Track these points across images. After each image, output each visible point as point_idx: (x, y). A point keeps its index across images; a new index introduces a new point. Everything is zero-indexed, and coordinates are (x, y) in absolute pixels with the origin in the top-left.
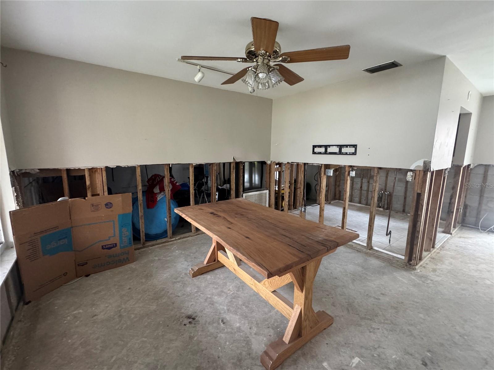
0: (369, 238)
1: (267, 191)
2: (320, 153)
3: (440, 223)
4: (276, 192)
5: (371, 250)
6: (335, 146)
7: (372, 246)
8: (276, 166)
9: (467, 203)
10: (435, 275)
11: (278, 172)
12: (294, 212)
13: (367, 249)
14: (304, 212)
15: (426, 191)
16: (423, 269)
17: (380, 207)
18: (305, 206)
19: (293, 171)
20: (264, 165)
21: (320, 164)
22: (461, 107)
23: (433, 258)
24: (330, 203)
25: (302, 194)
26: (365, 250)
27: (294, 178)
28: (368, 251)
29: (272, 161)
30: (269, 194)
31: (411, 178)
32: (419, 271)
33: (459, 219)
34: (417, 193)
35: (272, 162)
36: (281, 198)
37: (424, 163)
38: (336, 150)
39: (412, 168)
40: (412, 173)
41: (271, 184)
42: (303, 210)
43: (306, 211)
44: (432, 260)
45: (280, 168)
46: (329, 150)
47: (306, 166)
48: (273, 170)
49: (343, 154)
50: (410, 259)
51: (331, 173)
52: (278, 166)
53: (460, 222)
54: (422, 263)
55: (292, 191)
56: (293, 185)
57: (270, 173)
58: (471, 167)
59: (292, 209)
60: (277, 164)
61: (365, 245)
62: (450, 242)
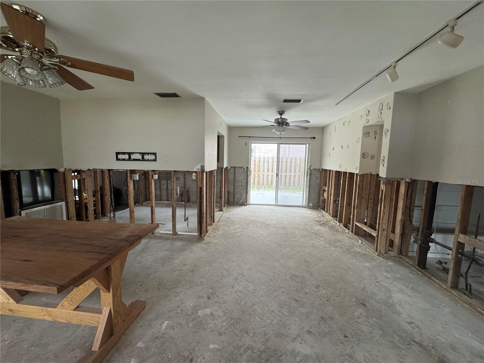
0: (174, 226)
1: (63, 203)
2: (124, 160)
3: (216, 205)
4: (77, 202)
5: (177, 235)
6: (138, 154)
7: (177, 232)
8: (73, 174)
9: (229, 190)
10: (215, 239)
11: (76, 181)
12: (103, 220)
13: (173, 236)
14: (113, 217)
15: (204, 186)
16: (209, 238)
17: (182, 201)
18: (114, 211)
19: (97, 178)
20: (55, 173)
21: (126, 170)
22: (218, 132)
23: (214, 229)
24: (142, 205)
25: (109, 200)
26: (171, 237)
27: (99, 186)
28: (174, 236)
29: (66, 168)
30: (66, 206)
31: (195, 178)
32: (206, 240)
33: (226, 201)
34: (200, 187)
35: (67, 170)
36: (84, 208)
37: (201, 167)
38: (140, 157)
39: (195, 170)
40: (195, 174)
41: (67, 194)
42: (112, 215)
43: (116, 216)
44: (213, 230)
45: (79, 175)
46: (133, 157)
47: (111, 173)
48: (68, 178)
49: (145, 160)
50: (201, 234)
51: (137, 177)
52: (76, 174)
53: (227, 202)
54: (208, 234)
55: (98, 198)
56: (99, 192)
57: (65, 182)
58: (228, 168)
59: (101, 217)
60: (74, 172)
61: (171, 233)
62: (223, 216)
